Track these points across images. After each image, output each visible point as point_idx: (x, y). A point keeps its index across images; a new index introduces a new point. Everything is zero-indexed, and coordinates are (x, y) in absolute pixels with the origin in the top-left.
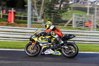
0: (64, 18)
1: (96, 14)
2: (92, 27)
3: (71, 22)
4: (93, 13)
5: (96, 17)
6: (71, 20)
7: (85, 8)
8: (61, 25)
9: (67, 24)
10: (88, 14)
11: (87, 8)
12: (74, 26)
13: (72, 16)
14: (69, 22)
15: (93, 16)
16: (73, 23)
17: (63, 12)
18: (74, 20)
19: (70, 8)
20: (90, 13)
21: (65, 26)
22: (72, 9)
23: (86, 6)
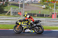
0: (5, 10)
1: (24, 8)
2: (22, 15)
3: (10, 12)
4: (23, 7)
5: (24, 10)
6: (9, 11)
7: (18, 4)
8: (3, 14)
9: (7, 13)
10: (20, 8)
11: (19, 4)
12: (11, 15)
13: (10, 9)
14: (8, 12)
15: (22, 9)
16: (11, 12)
17: (5, 6)
18: (11, 11)
19: (9, 4)
20: (21, 7)
21: (6, 15)
22: (10, 5)
23: (19, 3)
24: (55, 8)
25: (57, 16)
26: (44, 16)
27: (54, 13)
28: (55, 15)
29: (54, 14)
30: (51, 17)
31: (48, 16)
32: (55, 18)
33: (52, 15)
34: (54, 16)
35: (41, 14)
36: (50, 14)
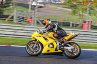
0: (5, 13)
1: (36, 10)
2: (32, 22)
3: (12, 17)
5: (36, 13)
6: (12, 15)
7: (27, 4)
9: (8, 18)
10: (30, 10)
11: (29, 4)
12: (15, 21)
13: (13, 11)
14: (10, 17)
15: (33, 11)
16: (15, 17)
17: (5, 7)
18: (15, 15)
19: (12, 3)
20: (32, 9)
21: (6, 21)
22: (14, 5)
24: (88, 12)
25: (91, 26)
26: (69, 25)
27: (87, 20)
28: (88, 25)
29: (87, 23)
30: (82, 27)
31: (76, 27)
32: (88, 30)
33: (83, 25)
34: (86, 25)
35: (65, 22)
36: (80, 22)
